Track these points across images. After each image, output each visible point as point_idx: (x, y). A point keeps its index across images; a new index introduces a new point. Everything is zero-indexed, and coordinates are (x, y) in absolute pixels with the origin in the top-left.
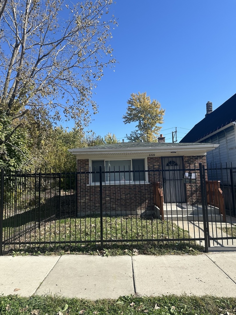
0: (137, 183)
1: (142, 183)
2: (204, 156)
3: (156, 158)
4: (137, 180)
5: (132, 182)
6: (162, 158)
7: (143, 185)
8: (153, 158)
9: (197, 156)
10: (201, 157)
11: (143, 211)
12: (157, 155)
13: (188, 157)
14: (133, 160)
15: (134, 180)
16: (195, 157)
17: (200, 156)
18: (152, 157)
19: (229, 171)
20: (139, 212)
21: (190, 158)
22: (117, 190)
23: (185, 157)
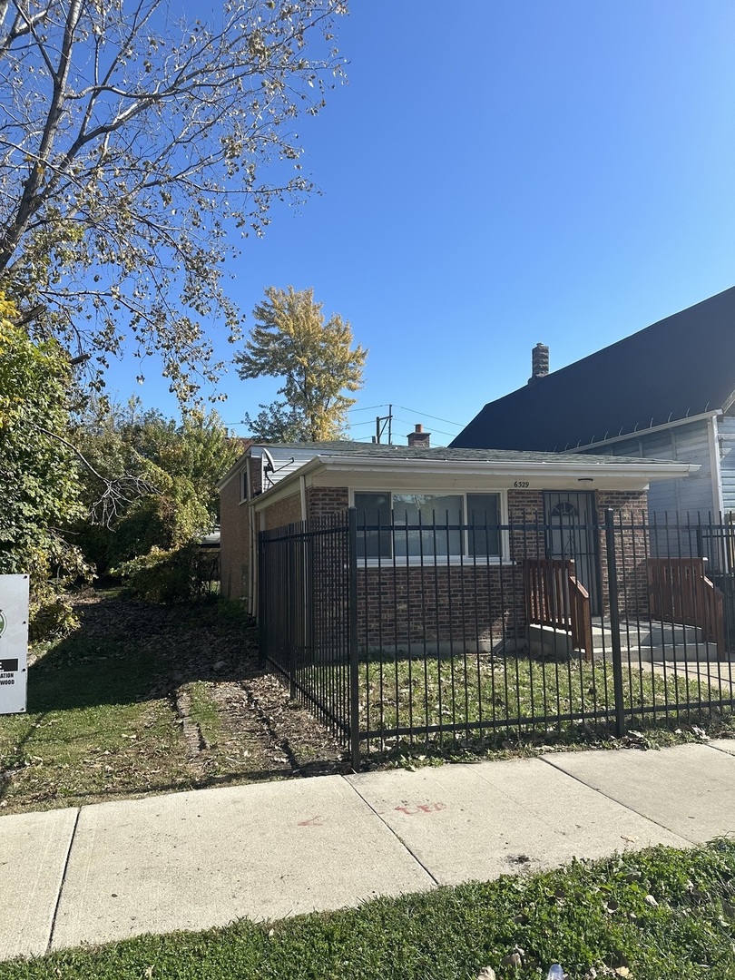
0: (481, 561)
1: (494, 561)
2: (641, 493)
3: (530, 492)
4: (481, 554)
5: (468, 561)
6: (543, 492)
7: (496, 567)
8: (522, 493)
9: (629, 493)
10: (635, 495)
11: (496, 641)
12: (535, 485)
13: (607, 493)
14: (469, 496)
15: (473, 553)
16: (623, 493)
17: (633, 493)
18: (521, 488)
19: (694, 534)
20: (486, 644)
21: (612, 498)
22: (428, 583)
23: (601, 493)
